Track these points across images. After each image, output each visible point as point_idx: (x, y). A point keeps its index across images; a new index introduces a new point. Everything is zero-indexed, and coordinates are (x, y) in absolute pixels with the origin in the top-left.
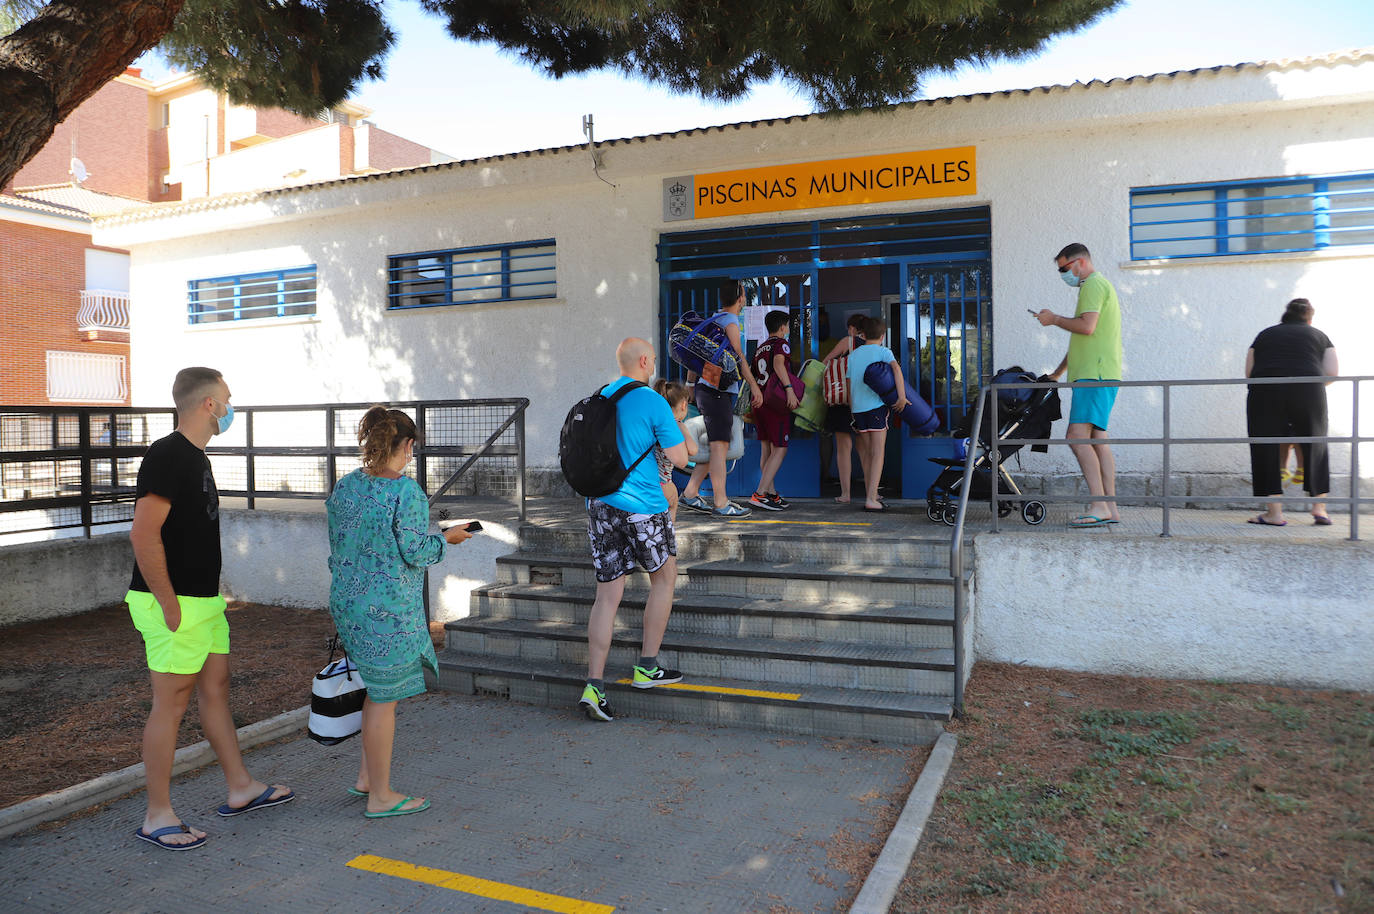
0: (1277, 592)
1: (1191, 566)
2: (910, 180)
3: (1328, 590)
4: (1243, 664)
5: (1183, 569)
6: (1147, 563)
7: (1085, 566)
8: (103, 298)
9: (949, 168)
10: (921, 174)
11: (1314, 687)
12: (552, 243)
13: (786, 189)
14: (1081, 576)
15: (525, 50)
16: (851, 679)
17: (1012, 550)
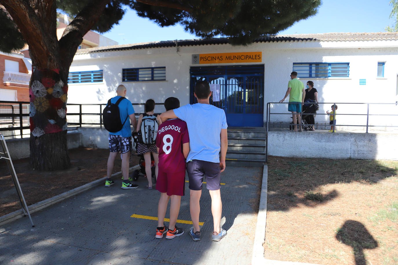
0: (320, 141)
1: (306, 137)
2: (248, 58)
3: (328, 141)
4: (314, 155)
5: (304, 137)
6: (298, 136)
7: (286, 137)
8: (11, 74)
9: (256, 56)
10: (250, 57)
11: (326, 159)
12: (165, 67)
13: (220, 59)
14: (286, 139)
15: (155, 20)
16: (246, 157)
17: (273, 134)
